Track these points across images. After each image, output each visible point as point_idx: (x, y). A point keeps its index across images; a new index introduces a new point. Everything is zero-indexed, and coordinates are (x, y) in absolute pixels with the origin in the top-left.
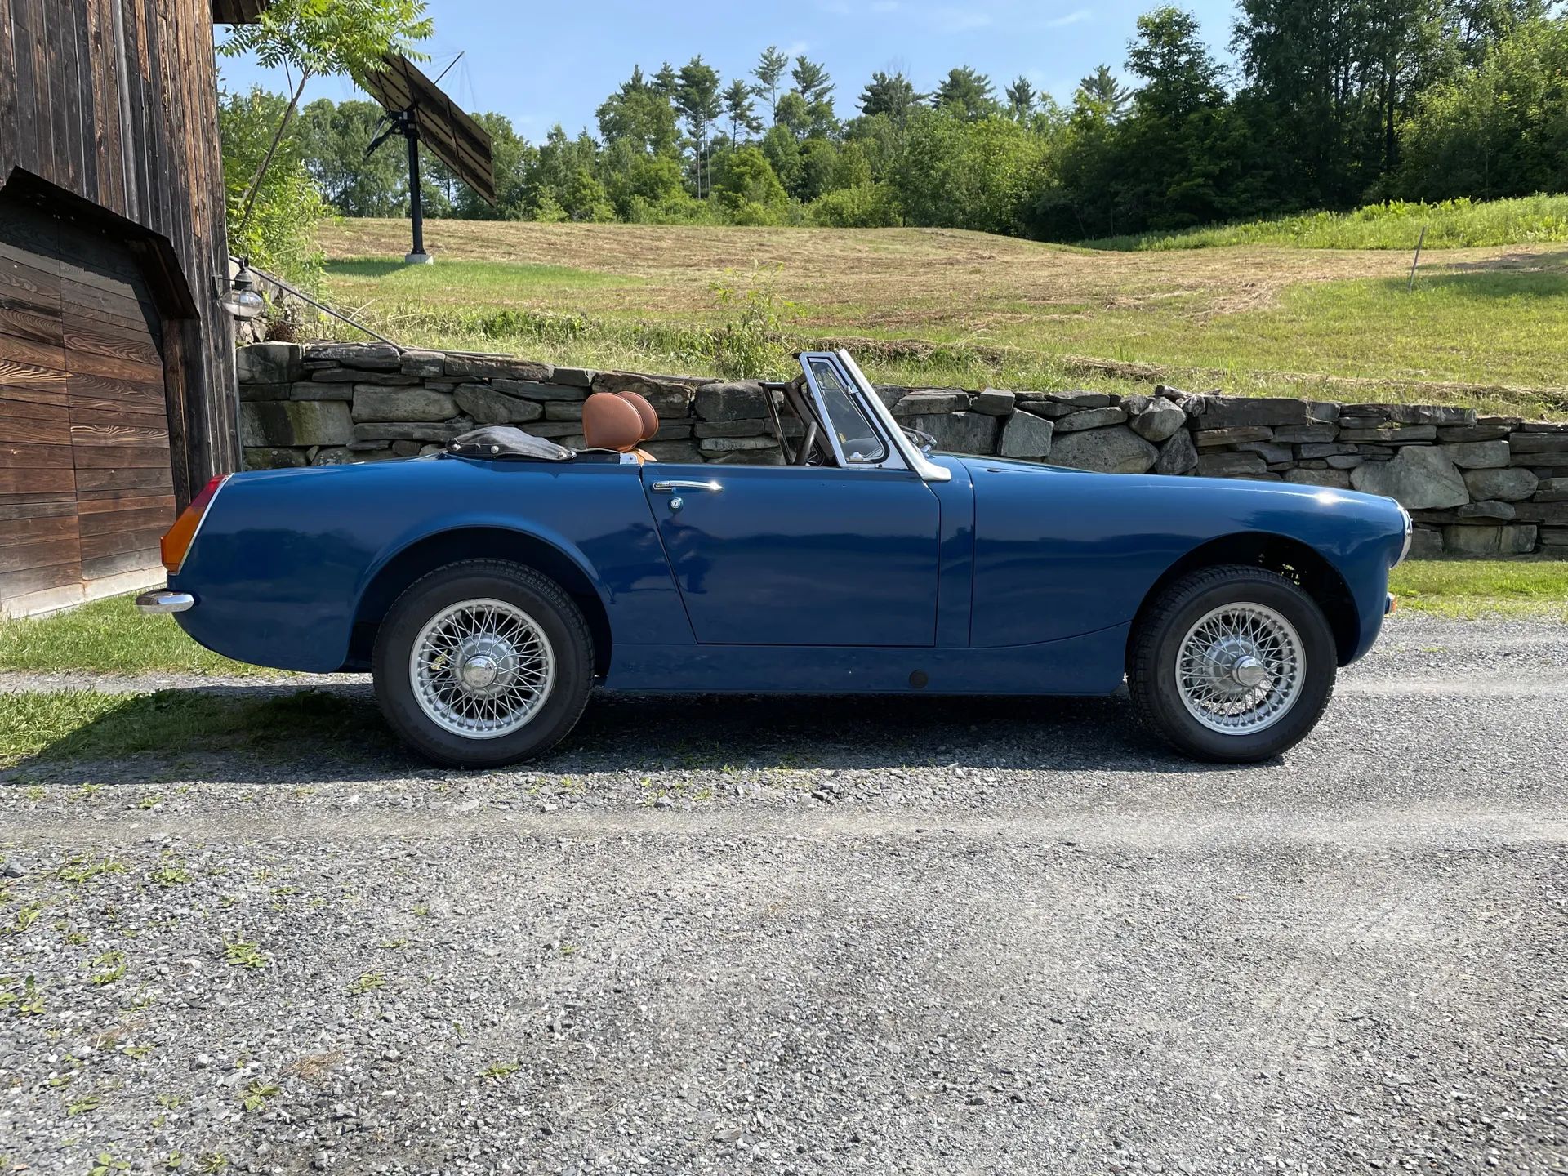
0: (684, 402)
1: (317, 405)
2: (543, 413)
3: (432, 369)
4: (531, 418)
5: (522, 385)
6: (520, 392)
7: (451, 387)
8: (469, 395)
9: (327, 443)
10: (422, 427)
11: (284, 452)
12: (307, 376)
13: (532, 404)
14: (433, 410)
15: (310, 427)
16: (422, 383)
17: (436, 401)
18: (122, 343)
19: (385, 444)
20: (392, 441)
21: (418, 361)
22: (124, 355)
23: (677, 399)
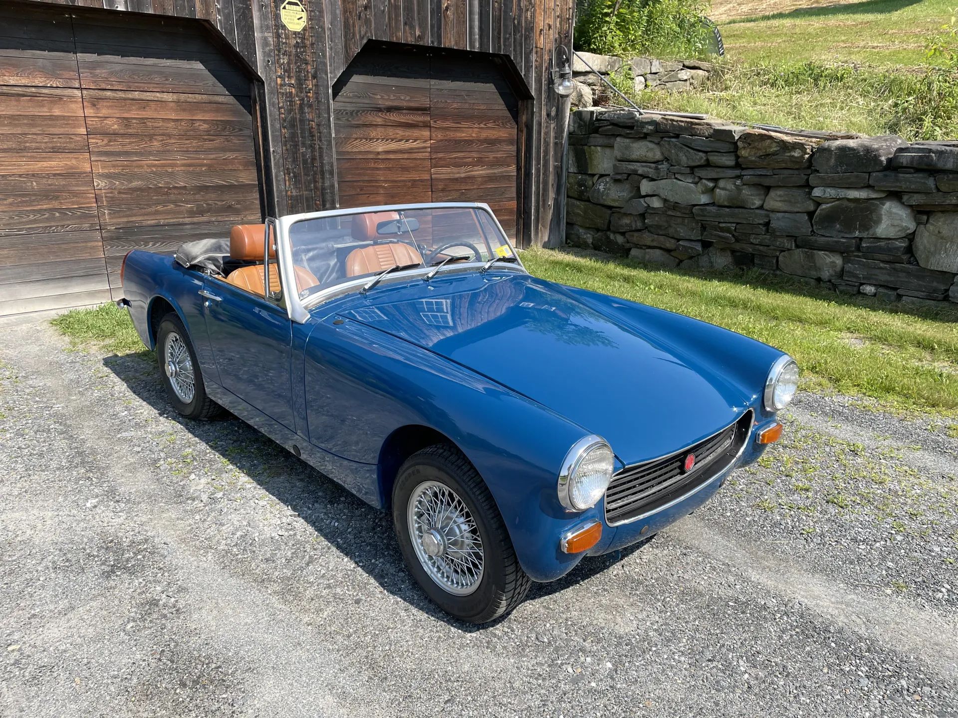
0: (802, 157)
1: (599, 148)
2: (707, 160)
3: (650, 127)
4: (699, 164)
5: (695, 140)
6: (693, 145)
7: (659, 139)
8: (667, 146)
9: (603, 173)
10: (643, 166)
11: (584, 177)
12: (596, 130)
13: (701, 154)
14: (650, 155)
15: (595, 163)
16: (645, 137)
17: (652, 149)
18: (482, 118)
19: (625, 176)
20: (629, 175)
21: (642, 122)
22: (482, 125)
23: (797, 153)
